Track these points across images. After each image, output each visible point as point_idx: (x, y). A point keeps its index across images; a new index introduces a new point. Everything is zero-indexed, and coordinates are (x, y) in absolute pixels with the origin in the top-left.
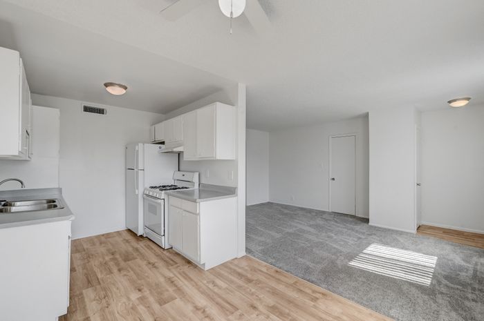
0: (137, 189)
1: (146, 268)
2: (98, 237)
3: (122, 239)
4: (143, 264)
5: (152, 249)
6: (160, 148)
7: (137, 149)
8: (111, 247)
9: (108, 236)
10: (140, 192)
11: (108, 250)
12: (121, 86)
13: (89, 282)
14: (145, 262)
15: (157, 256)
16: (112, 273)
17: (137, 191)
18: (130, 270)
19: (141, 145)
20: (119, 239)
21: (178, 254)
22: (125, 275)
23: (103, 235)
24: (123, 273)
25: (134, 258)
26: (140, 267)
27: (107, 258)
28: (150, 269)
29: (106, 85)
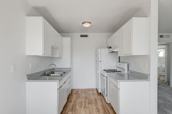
0: (98, 70)
1: (94, 111)
2: (85, 89)
3: (92, 93)
4: (95, 107)
5: (102, 101)
6: (109, 50)
7: (98, 51)
8: (87, 95)
9: (88, 90)
10: (99, 72)
11: (86, 96)
12: (88, 22)
13: (72, 109)
14: (96, 107)
15: (102, 106)
16: (81, 108)
17: (98, 71)
18: (88, 109)
19: (100, 49)
20: (91, 92)
21: (112, 108)
22: (85, 111)
23: (87, 89)
24: (85, 109)
25: (93, 104)
26: (92, 109)
27: (83, 100)
28: (96, 112)
29: (83, 23)
